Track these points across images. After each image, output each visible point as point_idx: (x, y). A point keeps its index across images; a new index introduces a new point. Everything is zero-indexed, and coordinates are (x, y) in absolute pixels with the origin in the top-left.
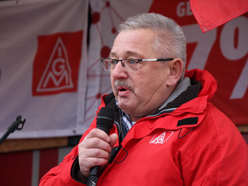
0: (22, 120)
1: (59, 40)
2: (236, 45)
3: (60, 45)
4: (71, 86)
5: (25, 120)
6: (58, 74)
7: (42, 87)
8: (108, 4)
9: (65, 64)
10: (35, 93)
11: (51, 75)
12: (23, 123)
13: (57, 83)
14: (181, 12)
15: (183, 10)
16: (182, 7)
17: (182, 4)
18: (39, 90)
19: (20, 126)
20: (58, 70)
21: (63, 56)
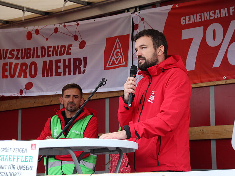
0: (105, 80)
1: (117, 40)
2: (214, 39)
3: (118, 42)
4: (124, 64)
5: (106, 80)
6: (117, 58)
7: (109, 65)
8: (143, 19)
9: (121, 52)
10: (105, 68)
11: (113, 58)
12: (106, 82)
13: (117, 63)
14: (183, 22)
15: (184, 21)
16: (184, 19)
17: (184, 18)
18: (107, 66)
19: (104, 83)
20: (117, 55)
21: (120, 48)
